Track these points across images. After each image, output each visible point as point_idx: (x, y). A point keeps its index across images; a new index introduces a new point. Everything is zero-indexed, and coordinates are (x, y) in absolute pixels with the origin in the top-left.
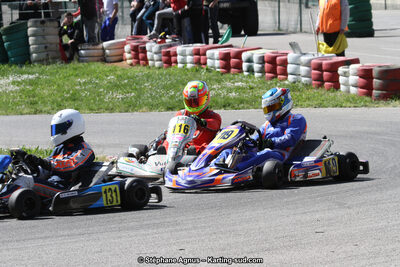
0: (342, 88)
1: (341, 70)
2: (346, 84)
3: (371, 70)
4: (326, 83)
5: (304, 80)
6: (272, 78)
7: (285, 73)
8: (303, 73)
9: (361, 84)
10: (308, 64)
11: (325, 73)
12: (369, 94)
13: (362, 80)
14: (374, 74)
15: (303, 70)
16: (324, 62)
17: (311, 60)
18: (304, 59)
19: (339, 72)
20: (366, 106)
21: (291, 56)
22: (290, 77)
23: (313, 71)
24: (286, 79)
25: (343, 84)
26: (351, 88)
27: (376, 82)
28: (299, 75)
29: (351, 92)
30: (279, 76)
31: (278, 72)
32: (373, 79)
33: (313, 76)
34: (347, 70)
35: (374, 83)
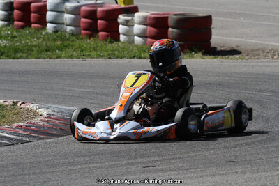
0: (122, 38)
1: (121, 18)
2: (129, 34)
3: (167, 18)
4: (101, 33)
5: (69, 28)
6: (22, 27)
7: (42, 21)
8: (68, 22)
9: (153, 34)
10: (75, 11)
11: (99, 21)
13: (152, 29)
14: (170, 22)
15: (68, 17)
16: (99, 9)
18: (70, 6)
19: (119, 20)
21: (52, 2)
22: (49, 26)
23: (83, 20)
24: (44, 28)
25: (124, 34)
26: (136, 38)
27: (172, 32)
28: (63, 24)
29: (136, 43)
30: (33, 25)
31: (32, 20)
32: (169, 27)
33: (82, 25)
34: (129, 18)
35: (169, 33)
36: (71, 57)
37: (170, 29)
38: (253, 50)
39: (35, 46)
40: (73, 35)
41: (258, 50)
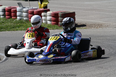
1: (43, 14)
2: (46, 20)
3: (58, 14)
5: (25, 18)
6: (9, 18)
7: (16, 16)
9: (53, 20)
10: (27, 12)
12: (57, 24)
13: (53, 18)
14: (59, 15)
15: (24, 14)
16: (35, 11)
17: (28, 10)
18: (24, 9)
19: (42, 15)
20: (58, 29)
21: (18, 8)
22: (18, 18)
23: (29, 15)
24: (16, 18)
25: (44, 20)
26: (48, 21)
27: (60, 19)
28: (23, 16)
29: (48, 23)
30: (13, 17)
31: (12, 15)
32: (59, 17)
33: (29, 17)
34: (46, 14)
35: (59, 19)
36: (22, 30)
37: (59, 18)
38: (91, 25)
39: (9, 26)
40: (26, 21)
41: (93, 24)
